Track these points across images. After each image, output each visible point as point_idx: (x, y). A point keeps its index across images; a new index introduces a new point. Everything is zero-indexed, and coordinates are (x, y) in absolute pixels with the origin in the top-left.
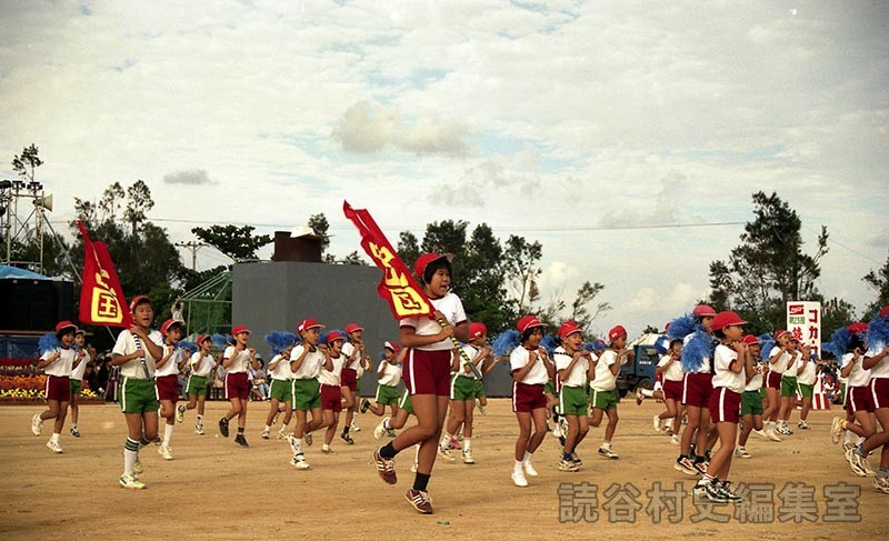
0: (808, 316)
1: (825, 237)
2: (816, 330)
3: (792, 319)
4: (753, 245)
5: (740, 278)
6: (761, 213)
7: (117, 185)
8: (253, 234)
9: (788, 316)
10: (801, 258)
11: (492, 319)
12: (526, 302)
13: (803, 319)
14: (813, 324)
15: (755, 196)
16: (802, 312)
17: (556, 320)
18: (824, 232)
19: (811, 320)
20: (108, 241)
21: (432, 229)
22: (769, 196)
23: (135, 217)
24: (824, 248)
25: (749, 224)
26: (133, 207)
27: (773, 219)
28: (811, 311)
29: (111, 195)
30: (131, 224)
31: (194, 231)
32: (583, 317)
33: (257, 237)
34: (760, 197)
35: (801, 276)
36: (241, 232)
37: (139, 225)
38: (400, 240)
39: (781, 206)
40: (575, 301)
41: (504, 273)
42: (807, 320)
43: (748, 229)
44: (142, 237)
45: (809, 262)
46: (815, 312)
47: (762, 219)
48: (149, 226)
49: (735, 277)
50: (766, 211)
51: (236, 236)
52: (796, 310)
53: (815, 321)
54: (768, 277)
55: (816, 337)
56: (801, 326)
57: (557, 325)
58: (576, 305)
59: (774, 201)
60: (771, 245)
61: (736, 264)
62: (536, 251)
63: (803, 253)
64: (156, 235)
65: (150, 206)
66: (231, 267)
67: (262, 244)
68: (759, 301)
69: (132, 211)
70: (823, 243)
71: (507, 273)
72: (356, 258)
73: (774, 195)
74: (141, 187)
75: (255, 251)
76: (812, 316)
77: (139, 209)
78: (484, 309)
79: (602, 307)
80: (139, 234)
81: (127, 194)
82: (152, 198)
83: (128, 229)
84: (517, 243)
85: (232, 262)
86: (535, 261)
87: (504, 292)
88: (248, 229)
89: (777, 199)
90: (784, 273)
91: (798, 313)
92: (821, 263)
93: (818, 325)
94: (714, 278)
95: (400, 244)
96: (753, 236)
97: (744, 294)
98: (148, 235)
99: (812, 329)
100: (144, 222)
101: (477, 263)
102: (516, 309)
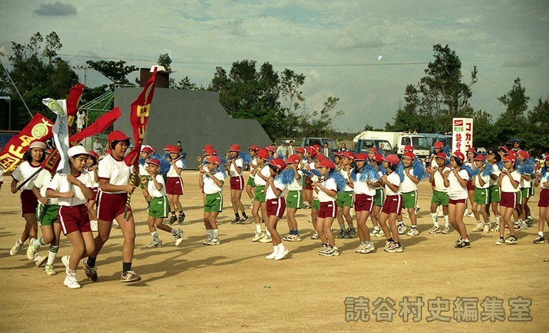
0: (465, 127)
1: (475, 73)
2: (470, 135)
3: (456, 128)
4: (432, 77)
5: (424, 96)
6: (438, 57)
7: (38, 34)
8: (125, 65)
9: (454, 127)
10: (461, 85)
11: (271, 121)
12: (292, 109)
13: (462, 129)
14: (468, 132)
15: (435, 46)
16: (462, 125)
17: (310, 121)
18: (475, 69)
19: (467, 129)
20: (33, 68)
21: (235, 65)
22: (443, 47)
23: (51, 54)
24: (475, 80)
25: (430, 63)
26: (49, 48)
27: (445, 61)
28: (467, 124)
29: (35, 40)
30: (48, 58)
31: (87, 62)
32: (327, 119)
33: (127, 67)
34: (438, 47)
35: (460, 96)
36: (118, 64)
37: (53, 58)
38: (216, 72)
39: (451, 53)
40: (322, 109)
41: (279, 92)
42: (464, 129)
43: (429, 66)
44: (55, 66)
45: (465, 88)
46: (470, 124)
47: (438, 61)
48: (59, 59)
49: (420, 95)
50: (442, 56)
51: (114, 66)
52: (458, 123)
53: (470, 130)
54: (441, 97)
55: (470, 140)
56: (461, 133)
57: (311, 124)
58: (322, 112)
59: (446, 50)
60: (443, 77)
61: (422, 87)
62: (301, 79)
63: (462, 82)
64: (63, 65)
65: (60, 47)
66: (111, 85)
67: (130, 71)
68: (434, 111)
69: (48, 50)
70: (474, 76)
71: (282, 91)
72: (187, 81)
73: (447, 46)
74: (54, 36)
75: (126, 76)
76: (468, 127)
77: (53, 49)
78: (266, 114)
79: (338, 113)
80: (53, 64)
81: (45, 40)
82: (61, 42)
83: (46, 61)
84: (289, 74)
85: (112, 83)
86: (300, 85)
87: (279, 104)
88: (121, 63)
89: (448, 49)
90: (450, 94)
91: (460, 125)
92: (472, 89)
93: (471, 133)
94: (407, 96)
95: (216, 74)
96: (433, 71)
97: (425, 106)
98: (58, 65)
99: (467, 135)
100: (57, 57)
101: (263, 87)
102: (286, 113)
